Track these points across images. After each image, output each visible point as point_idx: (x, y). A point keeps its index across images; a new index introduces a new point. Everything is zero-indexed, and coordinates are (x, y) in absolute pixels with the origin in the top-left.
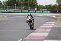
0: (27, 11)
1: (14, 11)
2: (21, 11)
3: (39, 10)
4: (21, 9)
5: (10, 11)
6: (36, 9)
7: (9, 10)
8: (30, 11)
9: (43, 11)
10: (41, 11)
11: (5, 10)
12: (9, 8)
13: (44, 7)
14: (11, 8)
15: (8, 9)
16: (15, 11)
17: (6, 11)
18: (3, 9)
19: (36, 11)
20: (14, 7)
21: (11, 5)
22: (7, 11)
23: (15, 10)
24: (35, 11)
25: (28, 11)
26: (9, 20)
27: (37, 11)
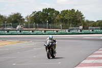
0: (67, 31)
1: (45, 32)
2: (57, 31)
3: (87, 29)
4: (56, 28)
5: (38, 32)
6: (81, 27)
7: (37, 30)
8: (72, 31)
9: (93, 31)
10: (91, 31)
11: (29, 30)
12: (36, 27)
13: (95, 23)
14: (40, 27)
15: (34, 29)
16: (47, 32)
17: (31, 32)
18: (26, 29)
19: (81, 31)
20: (44, 25)
21: (40, 22)
22: (33, 32)
23: (47, 29)
24: (79, 31)
25: (69, 31)
26: (37, 47)
27: (84, 31)
